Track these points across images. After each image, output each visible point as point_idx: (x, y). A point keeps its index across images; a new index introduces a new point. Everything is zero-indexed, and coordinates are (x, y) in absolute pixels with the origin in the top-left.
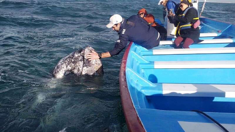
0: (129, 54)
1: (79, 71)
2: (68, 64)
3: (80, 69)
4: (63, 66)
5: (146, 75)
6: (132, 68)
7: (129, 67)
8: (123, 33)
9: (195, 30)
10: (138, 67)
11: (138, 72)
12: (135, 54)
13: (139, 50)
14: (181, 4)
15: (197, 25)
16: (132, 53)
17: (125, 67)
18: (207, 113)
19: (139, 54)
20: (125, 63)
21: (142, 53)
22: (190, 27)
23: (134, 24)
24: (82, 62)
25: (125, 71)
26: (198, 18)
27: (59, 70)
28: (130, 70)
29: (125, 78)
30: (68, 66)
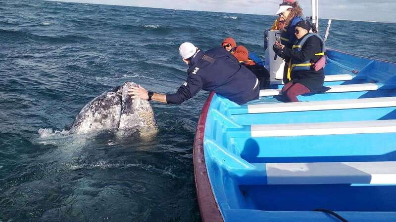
0: (209, 114)
1: (114, 121)
2: (96, 110)
3: (116, 117)
4: (87, 114)
5: (238, 149)
6: (215, 138)
7: (209, 138)
8: (194, 73)
9: (316, 74)
10: (224, 136)
11: (225, 144)
12: (220, 113)
13: (226, 106)
14: (297, 27)
15: (321, 65)
16: (214, 112)
17: (202, 139)
18: (339, 213)
19: (226, 113)
20: (202, 130)
21: (230, 112)
22: (308, 68)
23: (214, 61)
24: (120, 105)
25: (202, 145)
26: (323, 54)
27: (81, 121)
28: (211, 142)
29: (204, 158)
30: (96, 114)
